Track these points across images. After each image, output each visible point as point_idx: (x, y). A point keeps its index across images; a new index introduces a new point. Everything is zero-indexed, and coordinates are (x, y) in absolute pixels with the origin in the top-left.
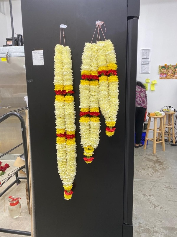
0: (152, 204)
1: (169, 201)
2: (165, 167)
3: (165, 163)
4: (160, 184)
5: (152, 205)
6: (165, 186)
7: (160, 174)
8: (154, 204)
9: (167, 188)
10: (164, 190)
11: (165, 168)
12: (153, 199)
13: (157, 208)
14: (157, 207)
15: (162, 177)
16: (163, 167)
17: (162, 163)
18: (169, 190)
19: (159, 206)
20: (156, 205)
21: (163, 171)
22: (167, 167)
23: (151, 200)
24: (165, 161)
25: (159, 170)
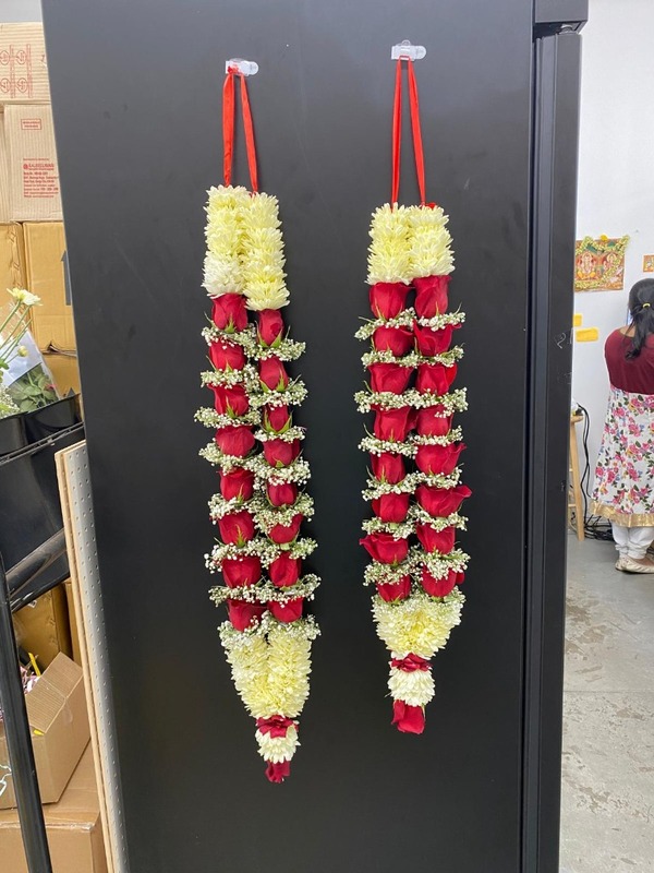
0: (581, 790)
1: (642, 769)
2: (598, 628)
3: (591, 610)
4: (591, 699)
5: (581, 794)
6: (614, 706)
7: (585, 659)
8: (589, 790)
9: (623, 713)
10: (611, 724)
11: (598, 631)
12: (580, 768)
13: (603, 805)
14: (603, 799)
15: (593, 670)
16: (591, 630)
17: (583, 612)
18: (632, 722)
19: (607, 794)
20: (595, 791)
21: (592, 645)
22: (604, 627)
23: (572, 771)
24: (590, 604)
25: (576, 642)
